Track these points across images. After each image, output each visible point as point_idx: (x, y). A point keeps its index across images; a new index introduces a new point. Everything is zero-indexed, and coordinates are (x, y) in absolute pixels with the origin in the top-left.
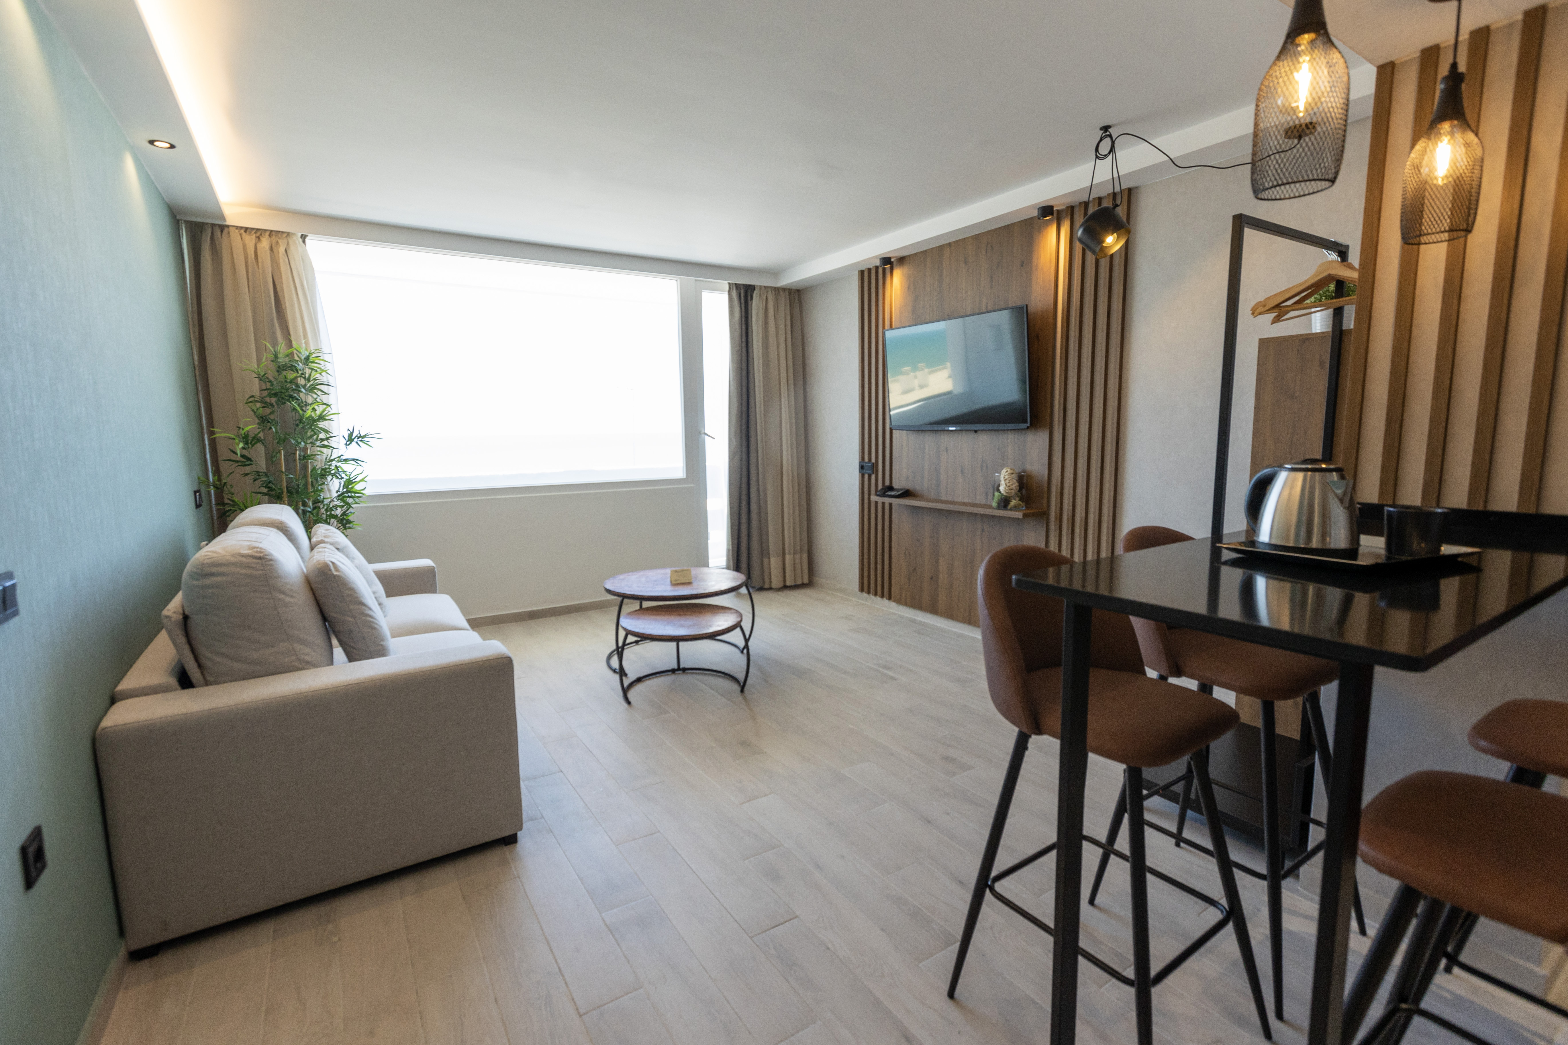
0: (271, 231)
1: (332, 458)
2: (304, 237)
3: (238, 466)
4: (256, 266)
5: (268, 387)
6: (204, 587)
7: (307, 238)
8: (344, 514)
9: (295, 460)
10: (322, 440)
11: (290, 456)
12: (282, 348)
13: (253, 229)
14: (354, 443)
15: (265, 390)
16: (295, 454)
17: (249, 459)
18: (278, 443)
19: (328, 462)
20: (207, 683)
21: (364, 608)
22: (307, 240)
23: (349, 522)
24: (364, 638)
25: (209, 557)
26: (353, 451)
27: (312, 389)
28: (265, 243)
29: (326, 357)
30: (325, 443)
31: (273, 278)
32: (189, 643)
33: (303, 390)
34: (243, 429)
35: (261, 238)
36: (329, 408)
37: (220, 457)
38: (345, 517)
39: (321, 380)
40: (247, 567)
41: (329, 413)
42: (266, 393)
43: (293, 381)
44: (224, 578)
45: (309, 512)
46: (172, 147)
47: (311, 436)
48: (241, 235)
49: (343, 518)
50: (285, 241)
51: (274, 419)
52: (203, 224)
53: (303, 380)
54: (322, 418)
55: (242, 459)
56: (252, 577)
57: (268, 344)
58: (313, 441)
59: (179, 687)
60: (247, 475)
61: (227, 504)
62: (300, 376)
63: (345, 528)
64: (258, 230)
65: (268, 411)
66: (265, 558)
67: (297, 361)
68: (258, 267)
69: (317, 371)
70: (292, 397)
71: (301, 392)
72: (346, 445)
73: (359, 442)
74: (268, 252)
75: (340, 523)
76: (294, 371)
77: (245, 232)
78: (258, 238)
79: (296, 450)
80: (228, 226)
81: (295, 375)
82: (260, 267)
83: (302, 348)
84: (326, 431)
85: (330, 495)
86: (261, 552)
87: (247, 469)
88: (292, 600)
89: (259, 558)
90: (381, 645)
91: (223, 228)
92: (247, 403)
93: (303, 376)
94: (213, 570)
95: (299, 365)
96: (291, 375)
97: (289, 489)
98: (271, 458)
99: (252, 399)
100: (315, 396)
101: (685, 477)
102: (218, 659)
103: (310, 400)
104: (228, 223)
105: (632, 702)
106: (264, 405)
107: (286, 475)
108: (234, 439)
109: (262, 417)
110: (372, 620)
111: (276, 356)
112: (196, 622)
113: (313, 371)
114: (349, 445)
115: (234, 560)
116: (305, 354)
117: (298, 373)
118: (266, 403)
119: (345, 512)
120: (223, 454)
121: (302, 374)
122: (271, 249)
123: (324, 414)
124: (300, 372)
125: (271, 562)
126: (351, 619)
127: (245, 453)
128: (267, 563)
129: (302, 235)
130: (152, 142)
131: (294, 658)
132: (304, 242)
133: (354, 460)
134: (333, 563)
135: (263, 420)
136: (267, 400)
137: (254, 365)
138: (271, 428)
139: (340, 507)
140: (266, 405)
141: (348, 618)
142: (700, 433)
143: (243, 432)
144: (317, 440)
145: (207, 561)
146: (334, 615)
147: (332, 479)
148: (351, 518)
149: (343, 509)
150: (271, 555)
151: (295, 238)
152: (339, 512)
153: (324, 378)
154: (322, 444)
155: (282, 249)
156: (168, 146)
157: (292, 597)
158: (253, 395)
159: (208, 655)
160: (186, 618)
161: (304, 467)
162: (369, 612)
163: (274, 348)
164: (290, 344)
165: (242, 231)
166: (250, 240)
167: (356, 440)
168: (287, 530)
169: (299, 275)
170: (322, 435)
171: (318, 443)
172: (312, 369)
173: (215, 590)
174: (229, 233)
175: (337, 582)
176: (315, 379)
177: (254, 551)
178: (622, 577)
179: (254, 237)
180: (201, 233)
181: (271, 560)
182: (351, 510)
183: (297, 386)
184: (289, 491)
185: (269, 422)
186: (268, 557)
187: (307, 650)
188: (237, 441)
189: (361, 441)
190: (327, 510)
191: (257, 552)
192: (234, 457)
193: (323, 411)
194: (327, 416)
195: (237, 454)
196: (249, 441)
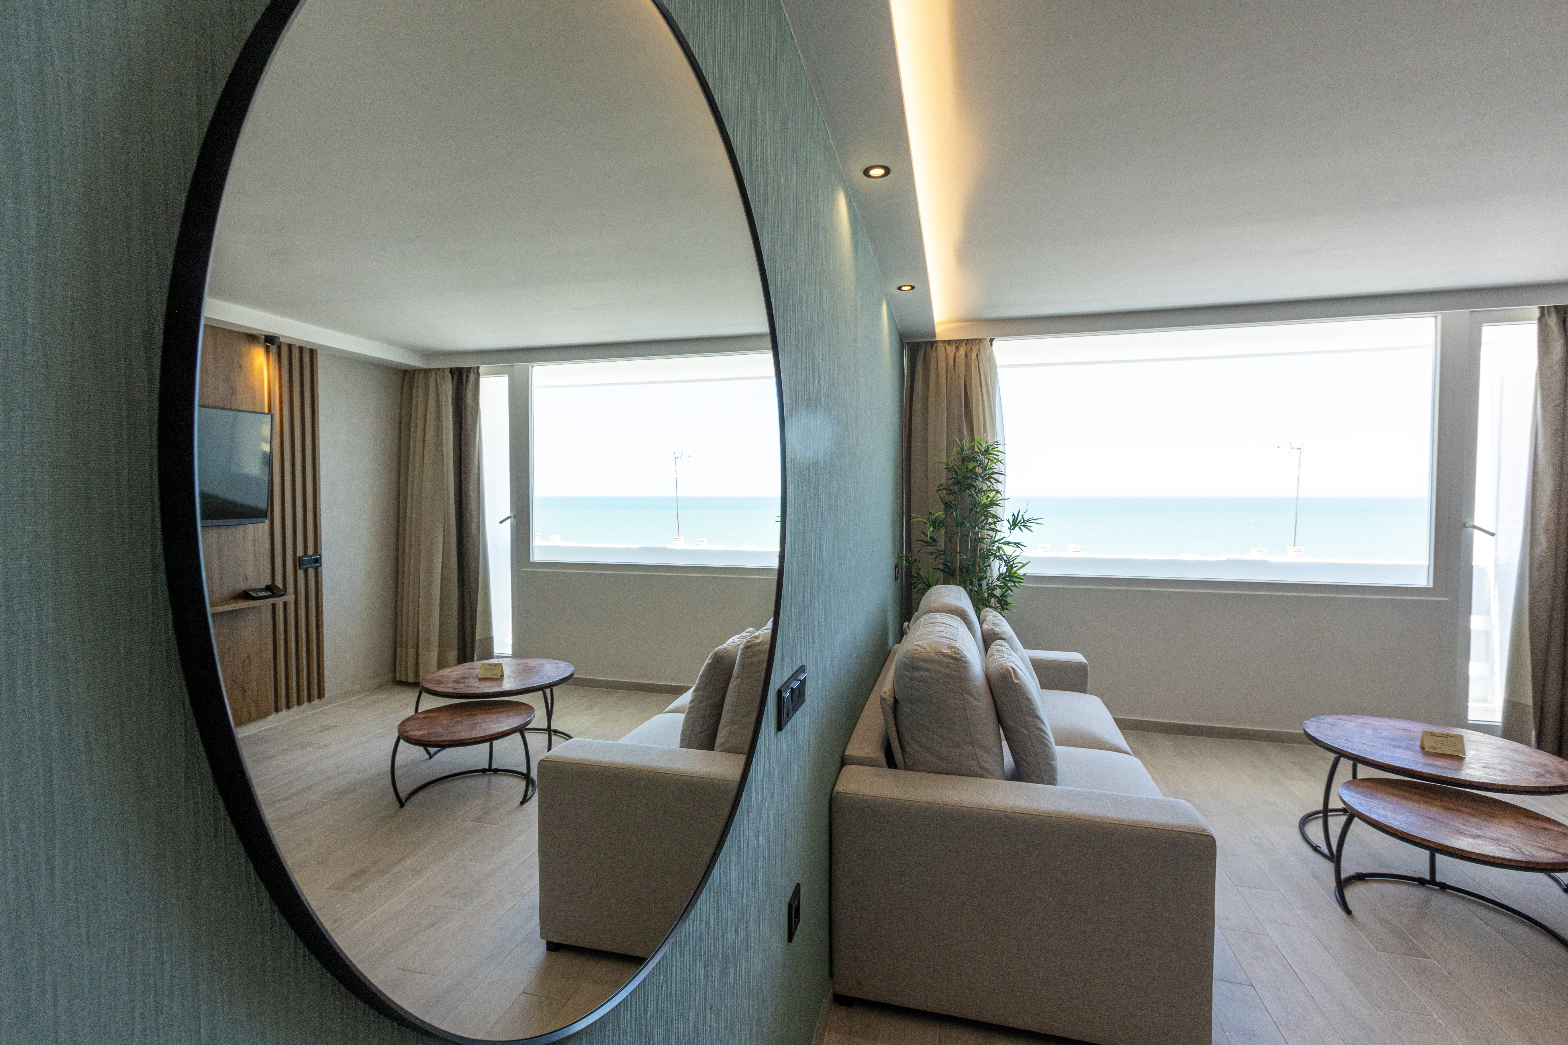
0: (968, 340)
1: (996, 539)
2: (991, 340)
3: (927, 545)
4: (953, 372)
5: (955, 476)
6: (912, 679)
7: (995, 340)
8: (1003, 595)
9: (967, 541)
10: (990, 524)
11: (965, 536)
12: (966, 443)
13: (954, 341)
14: (1017, 528)
15: (951, 479)
16: (968, 535)
17: (934, 540)
18: (956, 526)
19: (992, 543)
20: (906, 768)
21: (1038, 721)
22: (993, 343)
23: (1007, 603)
24: (1036, 754)
25: (918, 652)
26: (1017, 535)
27: (989, 478)
28: (962, 351)
29: (1000, 448)
30: (992, 526)
31: (965, 380)
32: (896, 725)
33: (980, 479)
34: (934, 515)
35: (960, 348)
36: (999, 494)
37: (914, 538)
38: (1004, 598)
39: (996, 470)
40: (947, 666)
41: (999, 499)
42: (952, 481)
43: (972, 471)
44: (928, 674)
45: (975, 591)
46: (913, 288)
47: (983, 521)
48: (945, 347)
49: (1002, 599)
50: (978, 347)
51: (955, 505)
52: (919, 343)
53: (980, 469)
54: (993, 503)
55: (930, 541)
56: (949, 676)
57: (955, 438)
58: (983, 525)
59: (887, 766)
60: (932, 553)
61: (915, 577)
62: (978, 466)
63: (1003, 609)
64: (958, 340)
65: (951, 497)
66: (962, 660)
67: (978, 453)
68: (955, 372)
69: (992, 461)
70: (971, 486)
71: (978, 480)
72: (1010, 529)
73: (1022, 527)
74: (964, 358)
75: (998, 603)
76: (974, 461)
77: (948, 344)
78: (957, 348)
79: (969, 533)
80: (937, 342)
81: (975, 464)
82: (956, 373)
83: (983, 440)
84: (995, 516)
85: (991, 574)
86: (958, 653)
87: (930, 549)
88: (977, 703)
89: (956, 659)
90: (1051, 764)
91: (933, 344)
92: (938, 490)
93: (981, 466)
94: (921, 664)
95: (979, 456)
96: (971, 466)
97: (961, 567)
98: (950, 540)
99: (941, 487)
100: (989, 484)
101: (1431, 585)
102: (916, 747)
103: (985, 488)
104: (937, 339)
105: (1354, 913)
106: (949, 492)
107: (961, 556)
108: (927, 523)
109: (946, 503)
110: (1045, 735)
111: (962, 450)
112: (904, 707)
113: (990, 461)
114: (1013, 529)
115: (936, 657)
116: (985, 445)
117: (977, 463)
118: (951, 490)
119: (1004, 593)
120: (916, 534)
121: (980, 464)
122: (966, 355)
123: (994, 499)
124: (979, 462)
125: (965, 664)
126: (1026, 731)
127: (933, 535)
128: (963, 665)
129: (990, 339)
130: (900, 288)
131: (975, 763)
132: (991, 345)
133: (1015, 544)
134: (1012, 668)
135: (947, 506)
136: (952, 487)
137: (944, 459)
138: (952, 513)
139: (1000, 588)
140: (951, 492)
141: (1023, 729)
142: (1464, 526)
143: (933, 518)
144: (986, 524)
145: (917, 656)
146: (1009, 722)
147: (994, 560)
148: (1009, 600)
149: (1003, 590)
150: (965, 657)
151: (985, 343)
152: (998, 592)
153: (997, 467)
154: (990, 528)
155: (974, 354)
156: (910, 288)
157: (978, 700)
158: (942, 483)
159: (910, 741)
160: (896, 701)
161: (974, 549)
162: (1042, 726)
163: (961, 441)
164: (972, 439)
165: (946, 344)
166: (951, 350)
167: (1019, 525)
168: (967, 618)
169: (984, 373)
170: (990, 520)
171: (987, 527)
172: (989, 459)
173: (921, 683)
174: (937, 347)
175: (1016, 690)
176: (990, 469)
177: (952, 651)
178: (1330, 719)
179: (954, 348)
180: (918, 350)
181: (965, 662)
182: (1009, 592)
183: (976, 475)
184: (961, 570)
185: (951, 507)
186: (962, 659)
187: (987, 757)
188: (928, 525)
189: (1023, 526)
190: (988, 589)
191: (954, 652)
192: (924, 538)
193: (994, 497)
194: (997, 501)
195: (927, 536)
196: (937, 524)
